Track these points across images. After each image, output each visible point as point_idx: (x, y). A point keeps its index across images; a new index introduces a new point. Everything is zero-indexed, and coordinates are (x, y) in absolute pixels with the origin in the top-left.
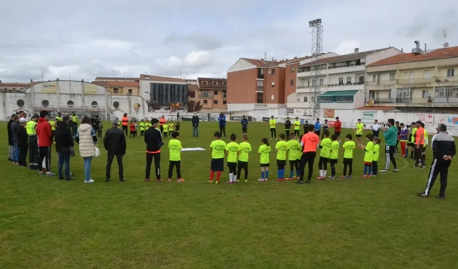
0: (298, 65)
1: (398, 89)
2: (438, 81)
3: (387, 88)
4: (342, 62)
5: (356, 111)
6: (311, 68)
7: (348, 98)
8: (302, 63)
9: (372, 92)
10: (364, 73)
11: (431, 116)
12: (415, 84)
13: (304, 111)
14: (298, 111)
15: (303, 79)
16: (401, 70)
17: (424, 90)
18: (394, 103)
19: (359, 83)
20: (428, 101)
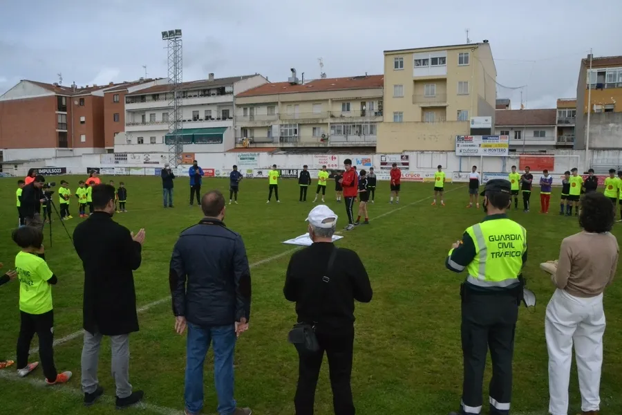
0: (126, 93)
1: (282, 125)
2: (332, 116)
3: (266, 125)
4: (198, 90)
5: (229, 155)
6: (147, 98)
7: (215, 137)
8: (131, 90)
9: (244, 130)
10: (232, 106)
11: (335, 158)
12: (304, 120)
13: (145, 157)
14: (134, 157)
15: (133, 112)
16: (282, 103)
17: (314, 126)
18: (277, 143)
19: (224, 119)
20: (322, 140)
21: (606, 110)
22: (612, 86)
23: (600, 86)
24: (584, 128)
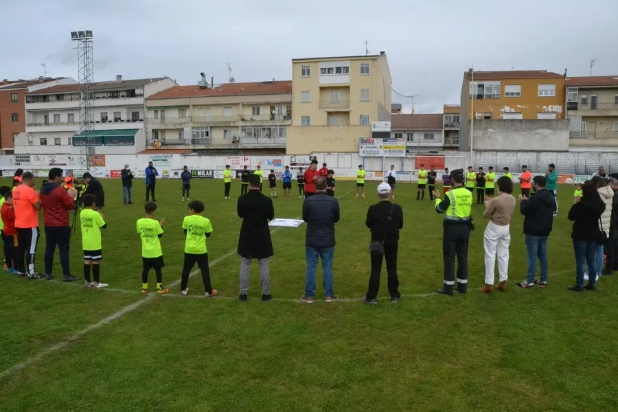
0: (26, 92)
1: (193, 128)
2: (243, 120)
3: (178, 127)
4: (107, 92)
5: (141, 156)
6: (50, 98)
7: (126, 139)
8: (31, 89)
9: (155, 132)
10: (143, 108)
11: (247, 159)
12: (215, 123)
13: (50, 159)
14: (39, 159)
15: (34, 112)
16: (194, 106)
17: (225, 129)
18: (189, 145)
19: (134, 121)
20: (233, 142)
21: (486, 118)
22: (489, 97)
23: (480, 97)
24: (469, 132)
